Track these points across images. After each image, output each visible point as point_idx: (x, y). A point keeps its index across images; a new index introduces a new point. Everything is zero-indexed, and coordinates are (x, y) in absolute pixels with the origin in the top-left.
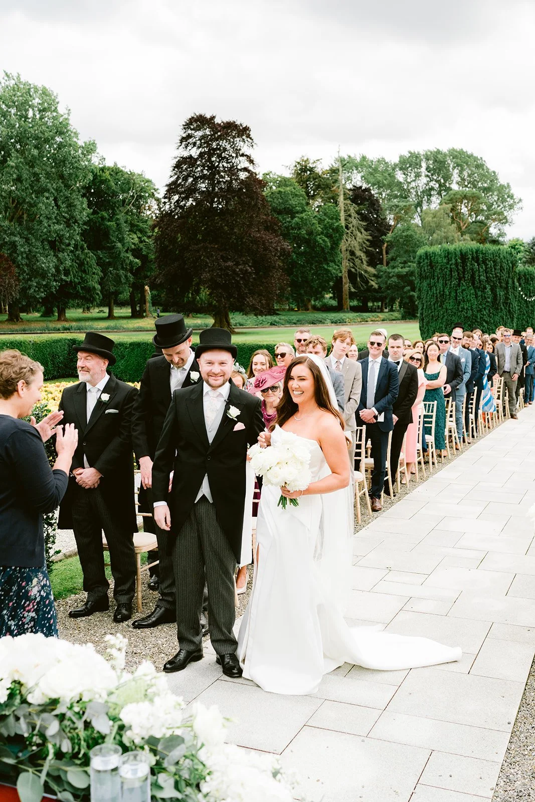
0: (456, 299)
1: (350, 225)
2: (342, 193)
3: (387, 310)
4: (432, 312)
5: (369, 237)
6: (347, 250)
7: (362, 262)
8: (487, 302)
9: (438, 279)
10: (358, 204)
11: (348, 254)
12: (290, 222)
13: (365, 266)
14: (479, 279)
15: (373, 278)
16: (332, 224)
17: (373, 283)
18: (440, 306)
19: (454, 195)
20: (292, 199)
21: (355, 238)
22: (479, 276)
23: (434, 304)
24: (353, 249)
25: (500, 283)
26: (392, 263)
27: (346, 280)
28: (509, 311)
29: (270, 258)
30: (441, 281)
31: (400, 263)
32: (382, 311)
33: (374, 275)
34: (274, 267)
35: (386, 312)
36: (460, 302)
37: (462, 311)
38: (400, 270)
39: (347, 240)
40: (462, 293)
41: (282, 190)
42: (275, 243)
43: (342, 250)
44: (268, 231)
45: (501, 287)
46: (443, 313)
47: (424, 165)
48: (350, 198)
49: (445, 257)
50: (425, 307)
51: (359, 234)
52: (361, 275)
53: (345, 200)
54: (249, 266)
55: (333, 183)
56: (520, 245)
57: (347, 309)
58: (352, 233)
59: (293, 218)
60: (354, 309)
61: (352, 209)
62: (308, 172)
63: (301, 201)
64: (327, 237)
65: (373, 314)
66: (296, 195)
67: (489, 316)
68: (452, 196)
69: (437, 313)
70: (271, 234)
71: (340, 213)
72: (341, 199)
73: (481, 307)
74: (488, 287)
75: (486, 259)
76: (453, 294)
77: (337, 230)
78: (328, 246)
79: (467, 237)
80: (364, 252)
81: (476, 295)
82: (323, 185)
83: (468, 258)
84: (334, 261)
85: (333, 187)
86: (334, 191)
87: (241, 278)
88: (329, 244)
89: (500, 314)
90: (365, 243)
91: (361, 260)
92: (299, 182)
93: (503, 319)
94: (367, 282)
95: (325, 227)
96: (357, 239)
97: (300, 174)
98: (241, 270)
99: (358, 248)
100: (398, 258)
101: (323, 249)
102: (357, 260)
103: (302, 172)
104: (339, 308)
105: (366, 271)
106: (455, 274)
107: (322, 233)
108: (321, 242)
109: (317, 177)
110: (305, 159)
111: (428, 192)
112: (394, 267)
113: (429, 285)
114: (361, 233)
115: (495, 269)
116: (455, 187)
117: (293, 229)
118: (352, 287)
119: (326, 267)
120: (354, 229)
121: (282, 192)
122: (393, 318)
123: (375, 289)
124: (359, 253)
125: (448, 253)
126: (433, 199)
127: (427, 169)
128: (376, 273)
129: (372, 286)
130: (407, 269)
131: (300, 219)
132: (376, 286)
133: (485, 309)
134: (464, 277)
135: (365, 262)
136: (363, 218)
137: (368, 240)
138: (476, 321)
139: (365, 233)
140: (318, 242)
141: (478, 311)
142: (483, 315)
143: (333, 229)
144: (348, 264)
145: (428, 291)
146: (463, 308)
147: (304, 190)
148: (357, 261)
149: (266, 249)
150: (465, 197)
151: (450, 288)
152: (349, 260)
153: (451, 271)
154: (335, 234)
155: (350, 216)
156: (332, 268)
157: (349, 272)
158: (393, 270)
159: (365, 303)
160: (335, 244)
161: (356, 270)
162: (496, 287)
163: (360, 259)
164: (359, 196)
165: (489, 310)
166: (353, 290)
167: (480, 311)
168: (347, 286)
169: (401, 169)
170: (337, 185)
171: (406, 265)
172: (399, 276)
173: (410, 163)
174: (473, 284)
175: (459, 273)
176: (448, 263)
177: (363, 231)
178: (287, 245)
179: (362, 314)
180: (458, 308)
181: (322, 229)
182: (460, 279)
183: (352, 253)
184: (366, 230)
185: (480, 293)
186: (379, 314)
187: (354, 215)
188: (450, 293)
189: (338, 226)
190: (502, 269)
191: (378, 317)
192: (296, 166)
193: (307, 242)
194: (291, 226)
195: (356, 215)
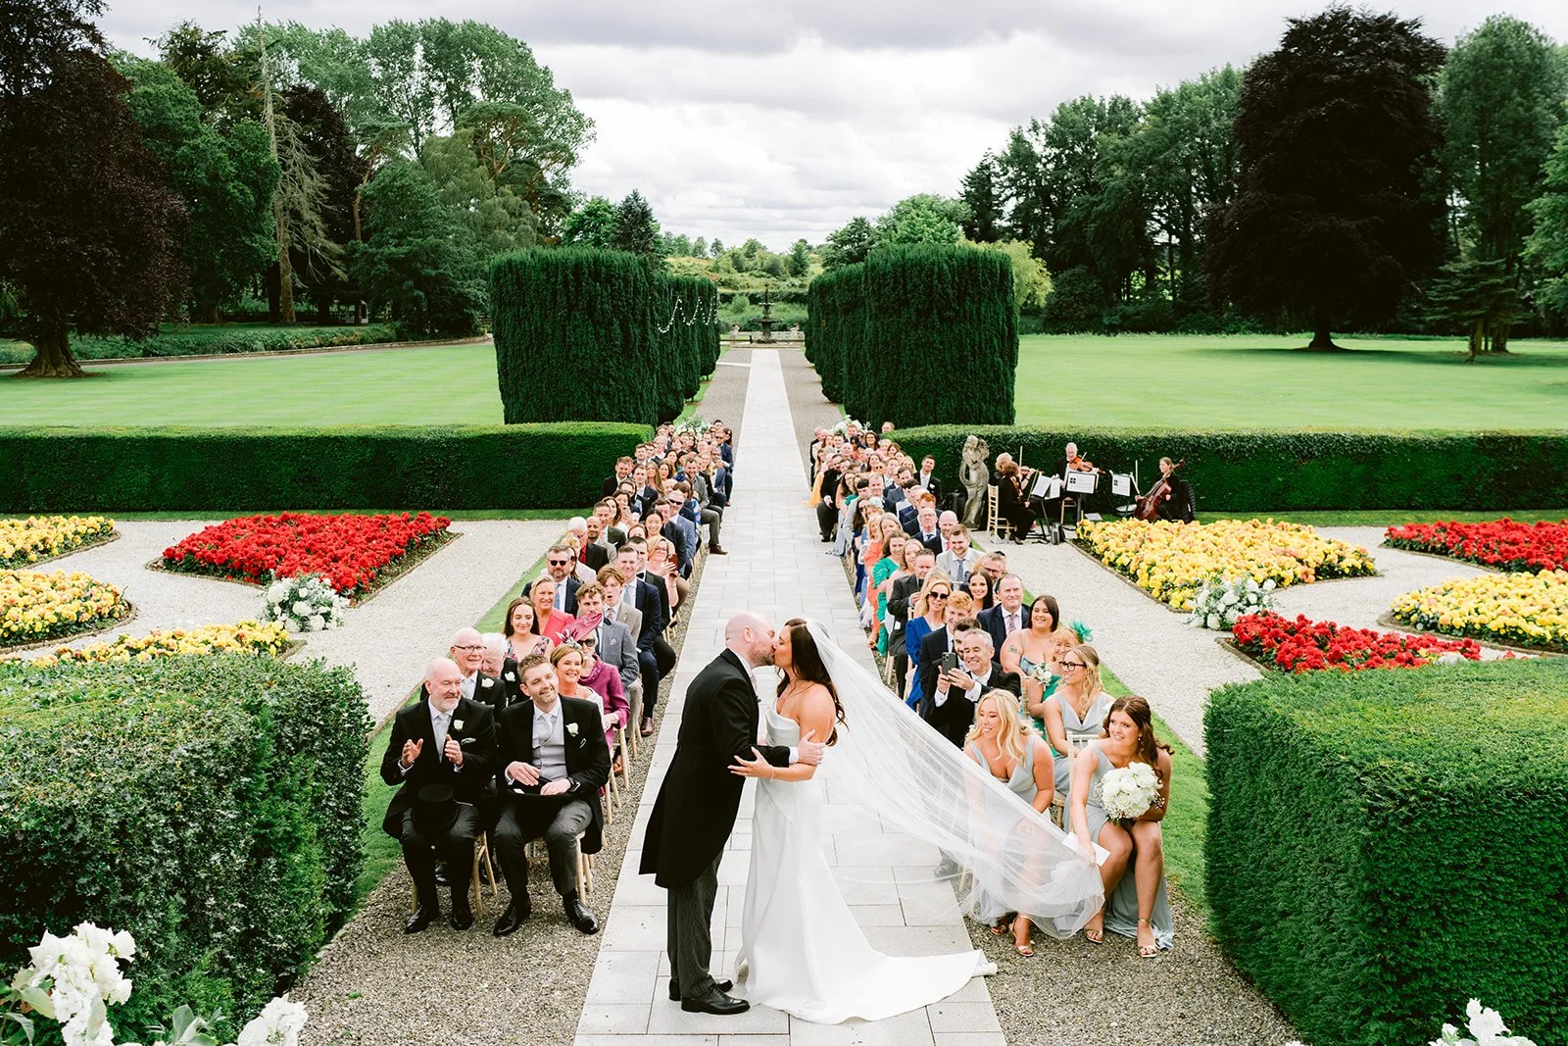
0: (564, 341)
1: (290, 162)
2: (270, 99)
3: (365, 321)
4: (522, 363)
5: (327, 186)
6: (285, 209)
7: (316, 232)
8: (615, 345)
9: (532, 307)
10: (304, 123)
11: (288, 217)
12: (171, 154)
13: (321, 240)
14: (602, 309)
15: (338, 263)
16: (257, 159)
17: (338, 271)
18: (537, 352)
19: (480, 111)
20: (173, 109)
21: (300, 187)
22: (602, 303)
23: (527, 349)
24: (298, 208)
25: (634, 314)
26: (375, 237)
27: (286, 265)
28: (648, 359)
29: (150, 232)
30: (537, 310)
31: (392, 237)
32: (357, 323)
33: (340, 257)
34: (158, 248)
35: (364, 325)
36: (570, 347)
37: (574, 361)
38: (393, 249)
39: (284, 189)
40: (574, 331)
41: (150, 90)
42: (156, 201)
43: (277, 208)
44: (140, 176)
45: (635, 320)
46: (543, 365)
47: (419, 49)
48: (284, 109)
49: (543, 270)
50: (510, 353)
51: (307, 180)
52: (315, 257)
53: (275, 112)
54: (108, 246)
55: (251, 79)
56: (605, 210)
57: (291, 318)
58: (294, 177)
59: (176, 146)
60: (304, 319)
61: (290, 131)
62: (199, 56)
63: (191, 113)
64: (248, 184)
65: (343, 328)
66: (180, 102)
67: (618, 369)
68: (477, 113)
69: (531, 365)
70: (147, 181)
71: (268, 138)
72: (269, 109)
73: (604, 353)
74: (616, 322)
75: (612, 276)
76: (559, 333)
77: (267, 171)
78: (250, 203)
79: (507, 189)
80: (318, 213)
81: (597, 334)
82: (231, 82)
83: (584, 273)
84: (261, 232)
85: (250, 87)
86: (254, 94)
87: (93, 269)
88: (252, 199)
89: (635, 365)
90: (319, 196)
91: (314, 228)
92: (180, 74)
93: (639, 372)
94: (327, 269)
95: (242, 166)
96: (305, 188)
97: (182, 58)
98: (91, 254)
99: (306, 205)
100: (388, 228)
101: (241, 209)
102: (307, 227)
103: (185, 55)
104: (274, 318)
105: (323, 249)
106: (561, 299)
107: (238, 177)
108: (238, 194)
109: (218, 66)
110: (191, 28)
111: (426, 100)
112: (380, 245)
113: (516, 316)
114: (312, 179)
115: (627, 292)
116: (476, 93)
117: (177, 167)
118: (297, 280)
119: (248, 242)
120: (296, 170)
121: (151, 94)
122: (381, 336)
123: (343, 282)
124: (308, 215)
125: (547, 263)
126: (436, 111)
127: (425, 57)
128: (343, 251)
129: (338, 276)
130: (405, 249)
131: (192, 149)
132: (345, 277)
133: (611, 357)
134: (577, 305)
135: (321, 233)
136: (314, 148)
137: (324, 191)
138: (598, 377)
139: (318, 176)
140: (230, 194)
141: (600, 361)
142: (609, 367)
143: (258, 170)
144: (288, 236)
145: (515, 327)
146: (576, 356)
147: (195, 91)
148: (307, 231)
149: (140, 212)
150: (500, 116)
151: (554, 322)
152: (290, 228)
153: (554, 294)
154: (260, 179)
155: (287, 143)
156: (258, 242)
157: (292, 250)
158: (380, 250)
159: (324, 309)
160: (263, 198)
161: (305, 247)
162: (627, 321)
163: (311, 227)
164: (304, 106)
165: (618, 359)
166: (300, 285)
167: (605, 360)
168: (289, 277)
169: (375, 54)
170: (258, 84)
171: (404, 241)
172: (391, 260)
173: (393, 44)
174: (591, 316)
175: (569, 298)
176: (548, 281)
177: (314, 172)
178: (178, 203)
179: (321, 329)
180: (568, 357)
181: (236, 168)
182: (571, 308)
183: (296, 215)
184: (320, 171)
185: (602, 332)
186: (353, 329)
187: (295, 142)
188: (554, 331)
189: (268, 163)
190: (636, 291)
191: (352, 334)
192: (173, 43)
193: (209, 193)
194: (175, 161)
195: (301, 144)
